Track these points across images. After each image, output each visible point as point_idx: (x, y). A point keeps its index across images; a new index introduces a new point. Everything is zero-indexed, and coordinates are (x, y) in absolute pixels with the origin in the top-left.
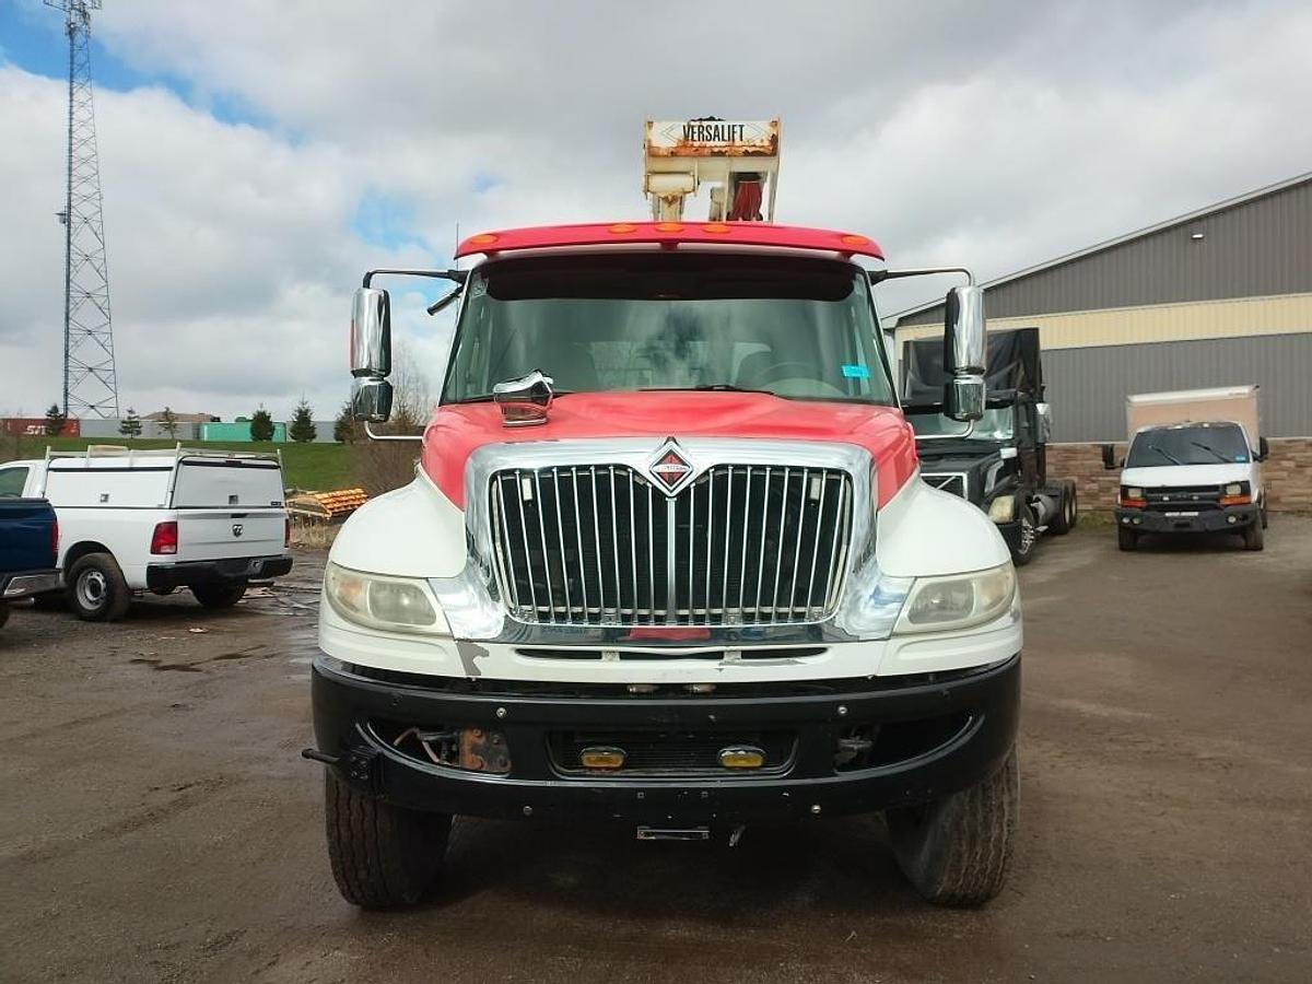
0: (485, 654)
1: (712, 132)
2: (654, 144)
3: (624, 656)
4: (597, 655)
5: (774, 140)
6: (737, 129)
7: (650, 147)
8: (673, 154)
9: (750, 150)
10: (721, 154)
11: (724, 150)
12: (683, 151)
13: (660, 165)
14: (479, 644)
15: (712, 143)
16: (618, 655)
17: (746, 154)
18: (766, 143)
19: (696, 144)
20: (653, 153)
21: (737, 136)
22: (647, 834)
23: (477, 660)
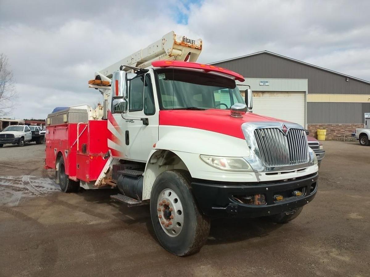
0: (261, 175)
1: (189, 41)
2: (176, 41)
3: (282, 173)
4: (277, 173)
5: (201, 46)
6: (194, 41)
7: (175, 41)
8: (180, 45)
9: (196, 47)
10: (190, 47)
11: (191, 46)
12: (182, 44)
13: (176, 47)
14: (259, 173)
15: (188, 44)
16: (280, 173)
17: (195, 48)
18: (200, 47)
19: (185, 43)
20: (175, 43)
21: (194, 43)
22: (288, 213)
23: (260, 177)
